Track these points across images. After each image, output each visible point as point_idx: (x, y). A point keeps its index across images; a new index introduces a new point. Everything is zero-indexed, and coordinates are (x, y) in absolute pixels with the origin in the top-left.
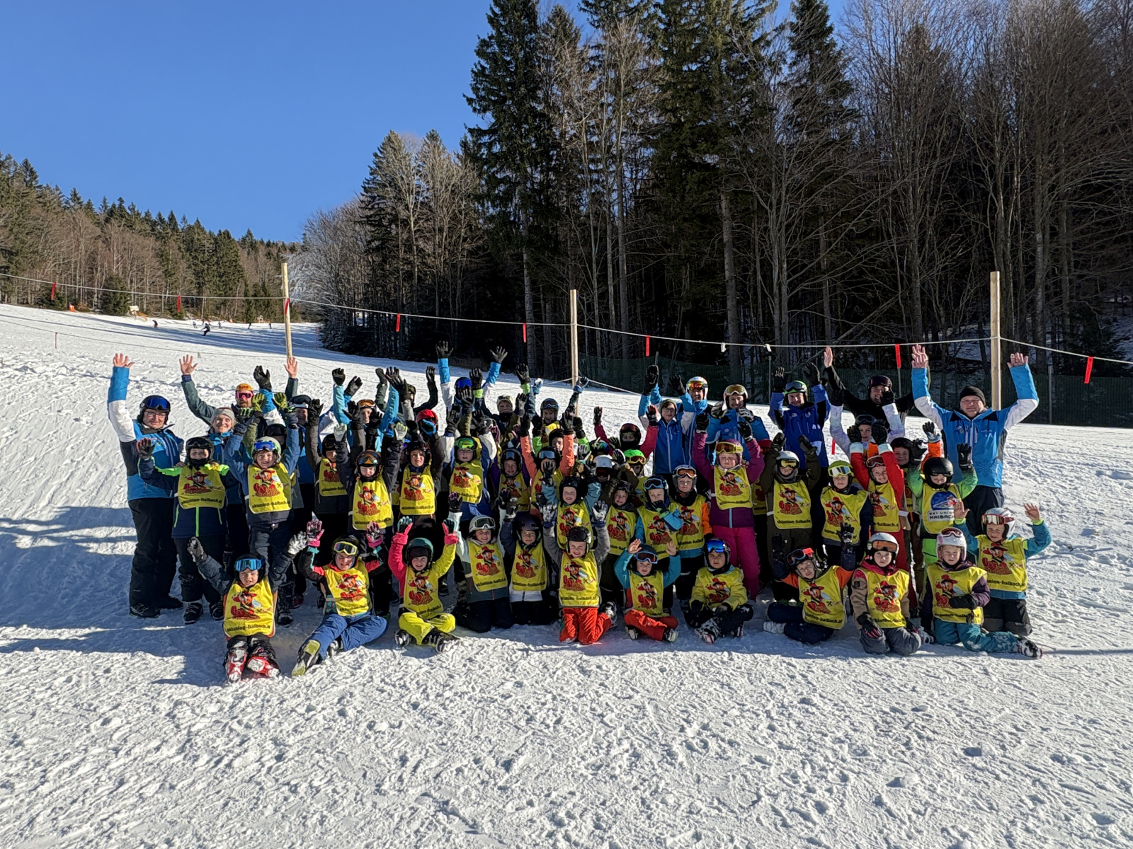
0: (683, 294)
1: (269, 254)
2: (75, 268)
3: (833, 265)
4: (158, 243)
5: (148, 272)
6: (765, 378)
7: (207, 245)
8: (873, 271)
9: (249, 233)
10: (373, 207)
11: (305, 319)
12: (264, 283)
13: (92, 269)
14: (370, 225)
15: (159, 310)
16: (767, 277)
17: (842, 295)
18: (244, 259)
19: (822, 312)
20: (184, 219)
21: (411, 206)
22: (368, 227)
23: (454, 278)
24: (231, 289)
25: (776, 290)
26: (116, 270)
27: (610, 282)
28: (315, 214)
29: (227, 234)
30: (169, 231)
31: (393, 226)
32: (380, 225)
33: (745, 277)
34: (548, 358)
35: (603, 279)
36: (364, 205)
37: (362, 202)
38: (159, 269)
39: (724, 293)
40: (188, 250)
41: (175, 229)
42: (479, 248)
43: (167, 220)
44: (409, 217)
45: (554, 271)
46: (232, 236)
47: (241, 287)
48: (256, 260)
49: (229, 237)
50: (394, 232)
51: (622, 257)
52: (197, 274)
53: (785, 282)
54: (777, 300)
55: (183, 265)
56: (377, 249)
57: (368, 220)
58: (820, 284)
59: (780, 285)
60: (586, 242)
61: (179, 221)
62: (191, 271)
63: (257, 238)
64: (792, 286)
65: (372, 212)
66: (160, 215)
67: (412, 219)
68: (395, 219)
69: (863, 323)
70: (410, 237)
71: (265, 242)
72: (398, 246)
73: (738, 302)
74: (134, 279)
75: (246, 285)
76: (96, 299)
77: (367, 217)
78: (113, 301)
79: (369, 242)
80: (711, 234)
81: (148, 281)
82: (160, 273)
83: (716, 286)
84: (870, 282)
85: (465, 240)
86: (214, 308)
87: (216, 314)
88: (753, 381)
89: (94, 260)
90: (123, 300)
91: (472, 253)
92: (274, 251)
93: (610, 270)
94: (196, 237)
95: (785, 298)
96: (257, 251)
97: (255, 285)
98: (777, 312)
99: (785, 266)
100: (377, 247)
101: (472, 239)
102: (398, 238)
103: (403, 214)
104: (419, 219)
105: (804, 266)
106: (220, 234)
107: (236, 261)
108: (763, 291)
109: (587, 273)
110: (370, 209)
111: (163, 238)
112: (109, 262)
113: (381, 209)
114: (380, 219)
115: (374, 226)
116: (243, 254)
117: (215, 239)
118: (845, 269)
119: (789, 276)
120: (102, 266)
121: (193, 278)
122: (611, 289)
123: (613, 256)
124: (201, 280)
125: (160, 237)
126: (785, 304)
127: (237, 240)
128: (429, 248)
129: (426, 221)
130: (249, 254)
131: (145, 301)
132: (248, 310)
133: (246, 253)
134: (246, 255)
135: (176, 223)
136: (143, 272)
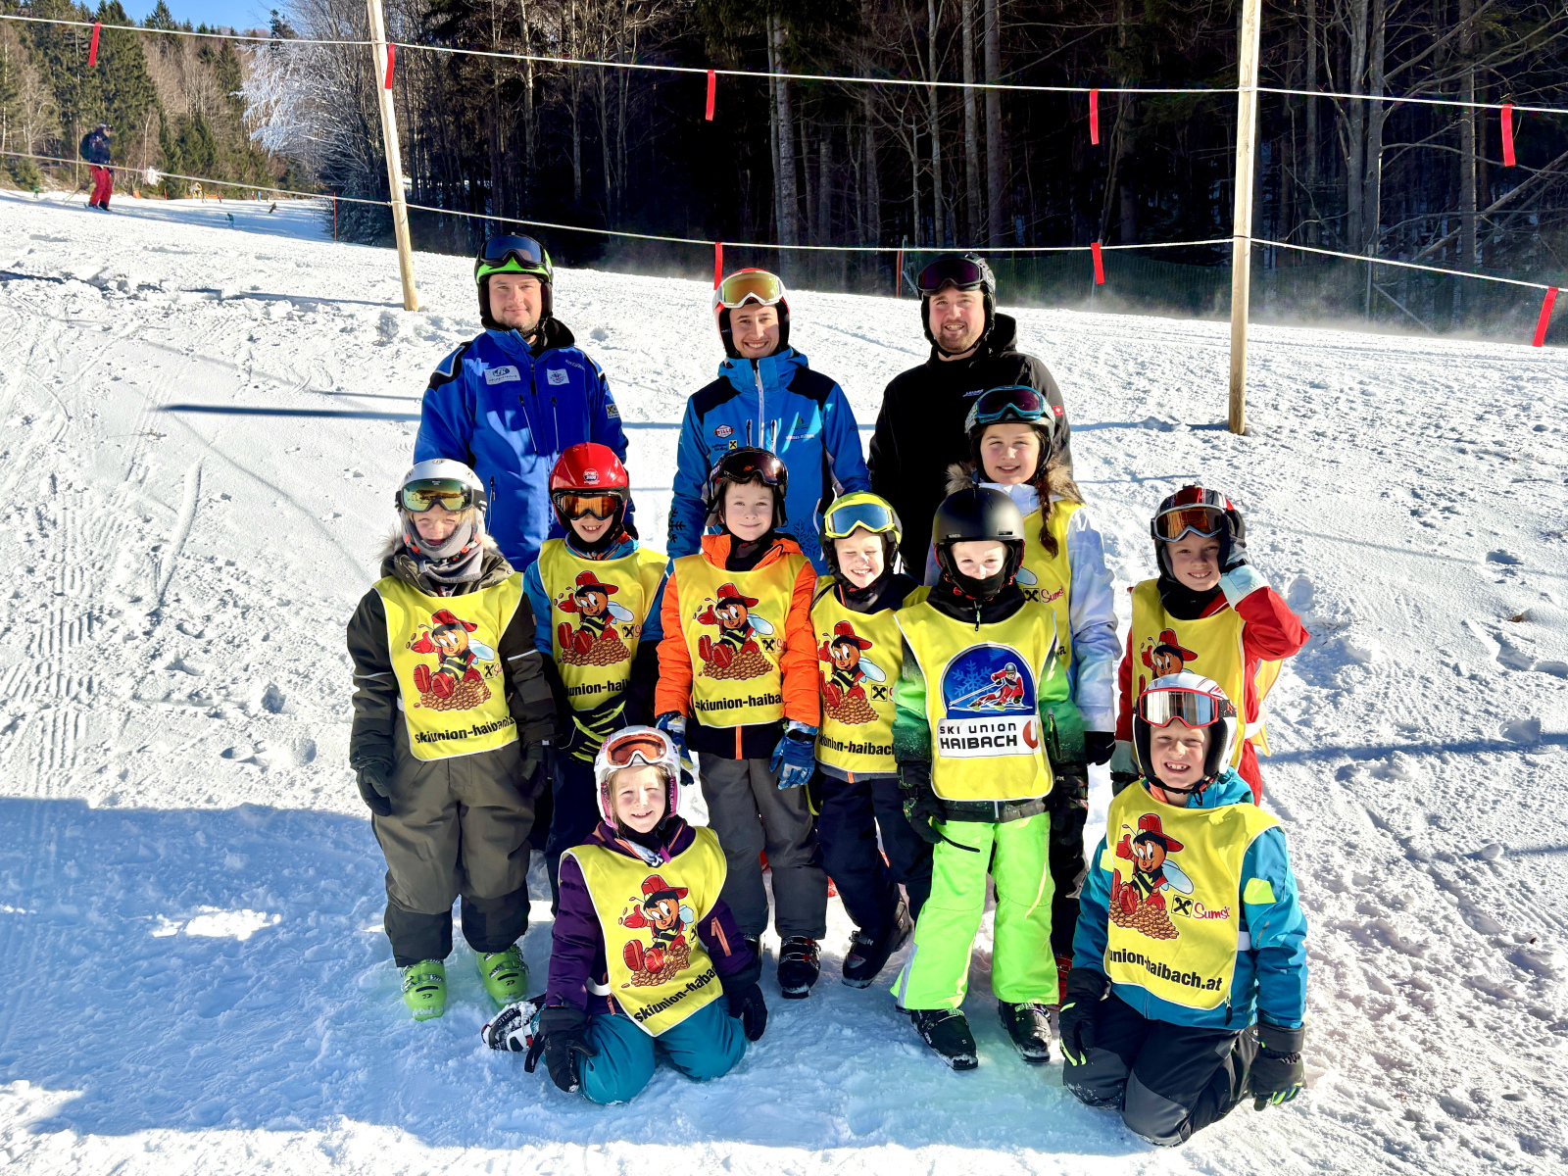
1: (204, 54)
9: (162, 10)
12: (198, 115)
18: (157, 68)
24: (132, 127)
29: (117, 10)
40: (39, 45)
46: (128, 15)
47: (152, 122)
48: (179, 64)
49: (123, 17)
52: (60, 94)
55: (31, 76)
62: (47, 90)
71: (195, 25)
75: (163, 119)
92: (216, 48)
96: (179, 48)
97: (181, 120)
106: (102, 9)
107: (139, 67)
116: (149, 52)
117: (95, 21)
124: (71, 108)
127: (137, 21)
130: (163, 52)
133: (158, 50)
134: (158, 55)
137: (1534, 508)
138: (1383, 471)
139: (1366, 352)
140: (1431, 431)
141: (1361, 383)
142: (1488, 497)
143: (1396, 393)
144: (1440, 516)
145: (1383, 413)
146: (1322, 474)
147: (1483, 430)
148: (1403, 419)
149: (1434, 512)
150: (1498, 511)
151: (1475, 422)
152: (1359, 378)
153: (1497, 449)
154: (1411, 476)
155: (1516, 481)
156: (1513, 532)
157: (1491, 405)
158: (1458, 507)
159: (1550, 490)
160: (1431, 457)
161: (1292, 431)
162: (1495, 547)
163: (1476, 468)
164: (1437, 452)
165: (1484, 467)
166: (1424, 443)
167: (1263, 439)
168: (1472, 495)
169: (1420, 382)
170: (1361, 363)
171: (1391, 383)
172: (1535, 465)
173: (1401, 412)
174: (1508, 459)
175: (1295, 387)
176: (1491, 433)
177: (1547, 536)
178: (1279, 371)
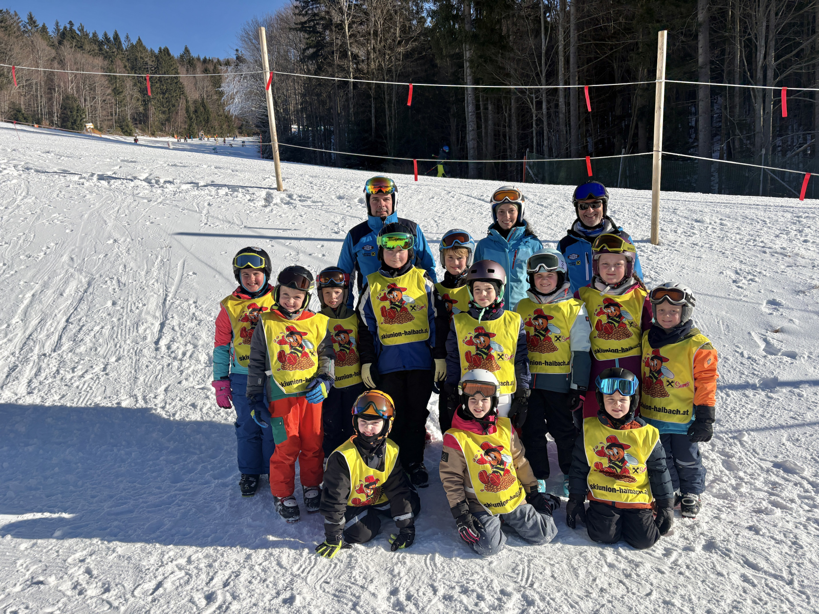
1: (205, 71)
2: (37, 89)
4: (106, 63)
5: (98, 91)
7: (150, 63)
9: (187, 50)
10: (307, 13)
12: (203, 99)
13: (51, 89)
14: (305, 31)
15: (111, 127)
18: (184, 76)
20: (127, 37)
21: (345, 9)
22: (302, 34)
24: (174, 106)
26: (71, 89)
28: (250, 22)
29: (166, 52)
30: (115, 50)
31: (327, 32)
32: (313, 31)
36: (297, 11)
37: (296, 7)
38: (109, 87)
40: (133, 68)
41: (120, 47)
43: (112, 39)
44: (343, 21)
46: (172, 54)
47: (182, 104)
48: (194, 76)
49: (169, 55)
50: (328, 39)
55: (129, 83)
56: (312, 57)
57: (302, 27)
61: (123, 39)
62: (136, 89)
63: (194, 55)
64: (781, 69)
65: (306, 19)
66: (105, 35)
67: (347, 23)
68: (329, 25)
70: (344, 43)
71: (202, 58)
72: (333, 53)
74: (88, 98)
75: (187, 102)
76: (56, 118)
77: (302, 23)
78: (71, 120)
79: (304, 50)
81: (99, 99)
82: (109, 91)
85: (400, 43)
86: (159, 124)
87: (161, 130)
89: (52, 80)
90: (79, 119)
92: (211, 68)
94: (139, 55)
96: (195, 68)
100: (312, 54)
102: (332, 44)
103: (336, 19)
104: (353, 22)
106: (160, 51)
107: (177, 78)
110: (304, 15)
111: (110, 57)
112: (65, 83)
113: (315, 15)
114: (314, 25)
115: (309, 33)
117: (157, 57)
119: (777, 57)
120: (59, 86)
121: (138, 95)
125: (107, 56)
127: (176, 57)
128: (362, 53)
129: (361, 24)
130: (187, 71)
131: (98, 119)
133: (185, 69)
134: (185, 72)
135: (120, 42)
136: (95, 91)
137: (794, 280)
138: (723, 261)
139: (726, 205)
140: (751, 243)
141: (721, 219)
142: (772, 274)
143: (738, 224)
144: (746, 283)
145: (729, 235)
146: (692, 263)
147: (777, 242)
148: (738, 236)
149: (744, 281)
150: (776, 281)
151: (774, 239)
152: (720, 217)
153: (782, 251)
154: (737, 265)
155: (788, 266)
156: (781, 291)
157: (784, 230)
158: (757, 279)
159: (804, 271)
160: (748, 255)
161: (682, 243)
162: (771, 297)
163: (770, 260)
164: (752, 253)
165: (773, 260)
166: (746, 248)
167: (666, 247)
168: (764, 273)
169: (751, 219)
170: (722, 210)
171: (736, 219)
172: (799, 259)
173: (738, 233)
174: (786, 256)
175: (687, 222)
176: (780, 243)
177: (798, 292)
178: (681, 214)
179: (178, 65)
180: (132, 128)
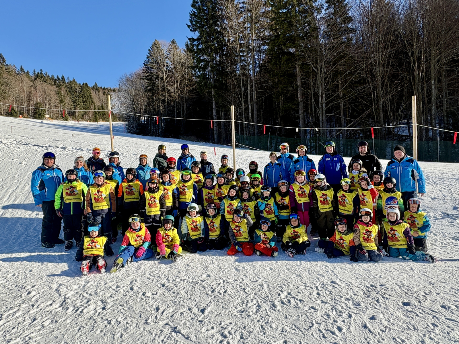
0: (281, 108)
1: (104, 93)
2: (22, 100)
3: (344, 95)
4: (57, 88)
5: (53, 101)
6: (316, 143)
7: (78, 89)
8: (362, 97)
9: (96, 84)
10: (148, 72)
11: (119, 120)
12: (102, 105)
13: (29, 100)
14: (147, 80)
15: (58, 117)
16: (317, 100)
17: (348, 108)
18: (94, 95)
19: (340, 115)
20: (68, 78)
21: (164, 72)
22: (146, 81)
23: (183, 102)
24: (88, 108)
25: (320, 106)
26: (39, 100)
27: (249, 103)
28: (123, 75)
29: (86, 85)
30: (62, 83)
31: (157, 80)
32: (151, 80)
33: (307, 100)
34: (223, 136)
35: (246, 102)
36: (144, 71)
37: (143, 70)
39: (298, 107)
40: (70, 91)
41: (64, 82)
42: (193, 89)
43: (61, 78)
44: (163, 76)
45: (226, 99)
46: (89, 85)
47: (92, 107)
48: (99, 95)
49: (87, 86)
50: (157, 83)
51: (254, 92)
52: (74, 101)
53: (324, 102)
54: (321, 110)
55: (68, 98)
56: (150, 90)
57: (146, 78)
58: (339, 103)
59: (322, 104)
60: (239, 86)
61: (66, 79)
62: (71, 100)
63: (99, 86)
64: (327, 104)
65: (148, 74)
66: (58, 77)
67: (165, 77)
68: (157, 77)
69: (358, 119)
70: (164, 85)
71: (103, 87)
72: (159, 89)
73: (304, 111)
74: (47, 104)
75: (95, 106)
76: (31, 113)
77: (146, 76)
78: (38, 114)
79: (147, 87)
80: (292, 82)
81: (53, 105)
82: (58, 101)
83: (295, 104)
84: (361, 102)
85: (187, 86)
86: (81, 116)
87: (82, 118)
88: (311, 144)
89: (30, 96)
90: (42, 113)
91: (190, 91)
92: (107, 92)
93: (249, 98)
94: (73, 86)
95: (324, 109)
96: (99, 92)
97: (98, 106)
98: (321, 115)
99: (324, 95)
100: (150, 89)
101: (190, 85)
102: (159, 86)
103: (161, 75)
104: (168, 77)
105: (332, 95)
106: (83, 84)
107: (90, 96)
108: (315, 106)
109: (239, 99)
110: (147, 73)
111: (59, 86)
112: (36, 97)
113: (152, 73)
114: (151, 77)
115: (149, 80)
116: (93, 93)
117: (81, 87)
118: (350, 96)
119: (326, 100)
120: (34, 98)
121: (72, 103)
122: (250, 106)
123: (250, 92)
124: (76, 104)
125: (58, 86)
126: (324, 112)
127: (90, 87)
128: (172, 89)
129: (171, 78)
130: (96, 93)
131: (51, 113)
132: (96, 117)
133: (94, 92)
134: (94, 93)
135: (65, 80)
136: (51, 101)
179: (91, 90)
180: (68, 117)
